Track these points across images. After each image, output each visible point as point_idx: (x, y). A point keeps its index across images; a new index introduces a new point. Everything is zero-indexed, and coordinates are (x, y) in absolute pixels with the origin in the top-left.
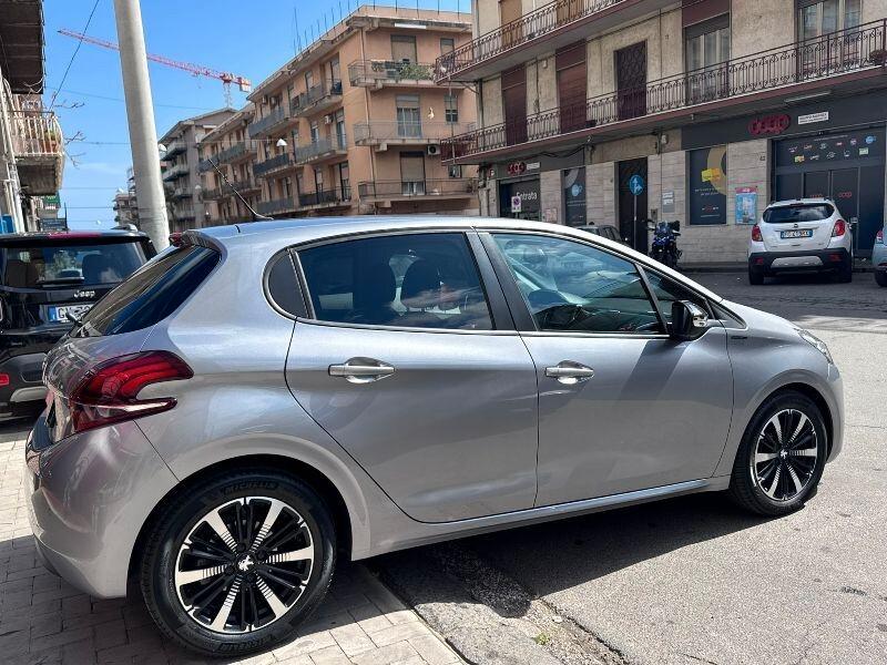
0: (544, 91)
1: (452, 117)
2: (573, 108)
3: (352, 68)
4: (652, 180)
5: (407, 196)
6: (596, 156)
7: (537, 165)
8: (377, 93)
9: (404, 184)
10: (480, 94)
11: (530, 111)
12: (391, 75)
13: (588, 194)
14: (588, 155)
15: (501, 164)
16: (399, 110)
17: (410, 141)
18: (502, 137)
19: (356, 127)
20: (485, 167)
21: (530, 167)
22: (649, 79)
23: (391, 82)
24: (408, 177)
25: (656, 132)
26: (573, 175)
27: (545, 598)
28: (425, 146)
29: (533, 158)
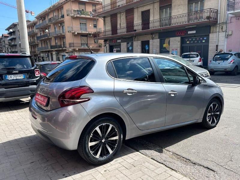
0: (122, 21)
1: (95, 26)
2: (130, 26)
3: (67, 11)
4: (151, 46)
5: (83, 47)
6: (136, 39)
7: (120, 41)
8: (74, 18)
9: (82, 44)
10: (104, 21)
11: (118, 26)
12: (78, 13)
13: (134, 49)
14: (134, 39)
15: (110, 40)
16: (80, 23)
17: (84, 32)
18: (110, 33)
19: (68, 27)
20: (105, 41)
21: (118, 41)
22: (150, 20)
23: (79, 16)
24: (83, 42)
25: (152, 34)
26: (130, 44)
27: (165, 148)
28: (88, 34)
29: (119, 39)
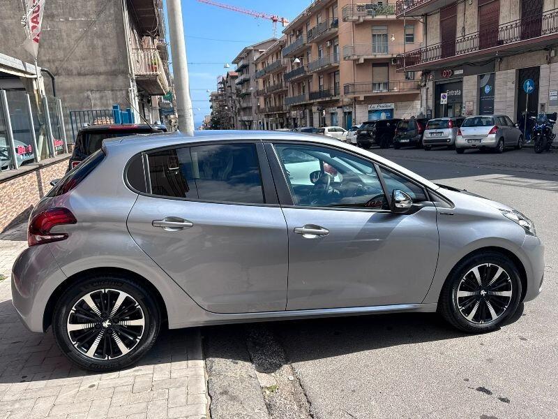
0: (469, 21)
1: (410, 39)
2: (488, 32)
3: (344, 10)
4: (543, 83)
5: (375, 92)
6: (503, 65)
7: (461, 72)
8: (358, 25)
9: (374, 84)
10: (425, 24)
11: (459, 35)
12: (369, 14)
13: (496, 91)
14: (497, 65)
15: (436, 71)
16: (374, 36)
17: (379, 56)
18: (439, 52)
19: (345, 48)
20: (426, 73)
21: (457, 72)
22: (545, 9)
23: (369, 18)
24: (377, 80)
25: (548, 48)
26: (487, 78)
28: (390, 59)
29: (459, 67)
